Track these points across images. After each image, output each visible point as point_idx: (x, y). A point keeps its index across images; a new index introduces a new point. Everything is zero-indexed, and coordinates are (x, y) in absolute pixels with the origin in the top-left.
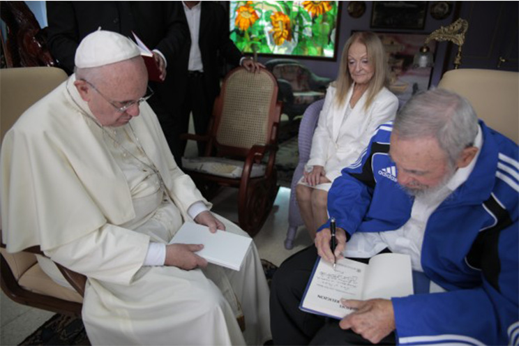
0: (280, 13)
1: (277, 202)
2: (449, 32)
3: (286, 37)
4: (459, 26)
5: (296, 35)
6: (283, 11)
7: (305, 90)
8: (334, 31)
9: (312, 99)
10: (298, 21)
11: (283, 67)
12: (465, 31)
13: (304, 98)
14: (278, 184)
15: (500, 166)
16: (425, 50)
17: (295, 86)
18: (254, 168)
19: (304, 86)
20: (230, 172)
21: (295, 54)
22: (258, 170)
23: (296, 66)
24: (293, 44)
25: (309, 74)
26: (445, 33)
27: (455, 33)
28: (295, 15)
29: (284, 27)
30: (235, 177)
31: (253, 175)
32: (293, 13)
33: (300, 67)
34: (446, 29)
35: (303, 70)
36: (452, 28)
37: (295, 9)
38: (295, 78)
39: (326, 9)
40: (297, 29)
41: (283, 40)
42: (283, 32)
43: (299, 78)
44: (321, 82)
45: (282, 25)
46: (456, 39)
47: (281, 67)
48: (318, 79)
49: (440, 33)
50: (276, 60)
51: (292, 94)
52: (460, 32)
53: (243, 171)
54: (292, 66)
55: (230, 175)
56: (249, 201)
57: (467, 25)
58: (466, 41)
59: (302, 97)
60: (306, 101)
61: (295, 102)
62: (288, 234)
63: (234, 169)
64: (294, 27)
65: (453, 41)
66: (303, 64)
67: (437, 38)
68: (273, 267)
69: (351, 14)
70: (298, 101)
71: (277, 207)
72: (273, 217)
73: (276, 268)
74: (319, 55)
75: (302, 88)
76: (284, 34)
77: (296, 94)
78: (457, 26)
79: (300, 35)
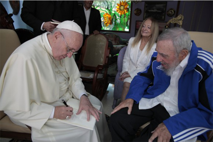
0: (107, 14)
1: (108, 89)
2: (176, 20)
3: (110, 23)
4: (180, 18)
5: (114, 22)
6: (108, 13)
7: (118, 44)
8: (129, 21)
9: (121, 48)
10: (114, 17)
11: (109, 35)
12: (183, 19)
13: (118, 48)
14: (108, 82)
15: (199, 54)
16: (167, 27)
17: (113, 43)
18: (98, 75)
19: (117, 43)
20: (89, 76)
21: (113, 30)
22: (100, 76)
23: (114, 35)
24: (112, 26)
25: (119, 38)
26: (175, 20)
27: (179, 20)
28: (113, 15)
29: (109, 19)
30: (90, 78)
31: (98, 77)
32: (112, 13)
33: (115, 35)
34: (175, 19)
35: (117, 36)
36: (177, 18)
37: (113, 12)
38: (114, 39)
39: (126, 12)
40: (114, 20)
41: (108, 24)
42: (108, 21)
43: (115, 40)
44: (124, 41)
45: (108, 18)
46: (179, 23)
47: (108, 35)
48: (123, 40)
49: (173, 20)
50: (106, 32)
51: (113, 46)
52: (180, 20)
53: (94, 76)
54: (113, 35)
55: (89, 77)
56: (96, 88)
57: (183, 17)
58: (183, 23)
59: (117, 47)
60: (118, 49)
61: (114, 49)
62: (113, 103)
63: (90, 75)
64: (113, 19)
65: (178, 23)
66: (117, 34)
67: (171, 22)
68: (108, 117)
69: (136, 14)
70: (115, 49)
71: (108, 91)
72: (107, 96)
73: (109, 117)
74: (123, 30)
75: (116, 44)
76: (109, 22)
77: (114, 46)
78: (179, 17)
79: (115, 22)
